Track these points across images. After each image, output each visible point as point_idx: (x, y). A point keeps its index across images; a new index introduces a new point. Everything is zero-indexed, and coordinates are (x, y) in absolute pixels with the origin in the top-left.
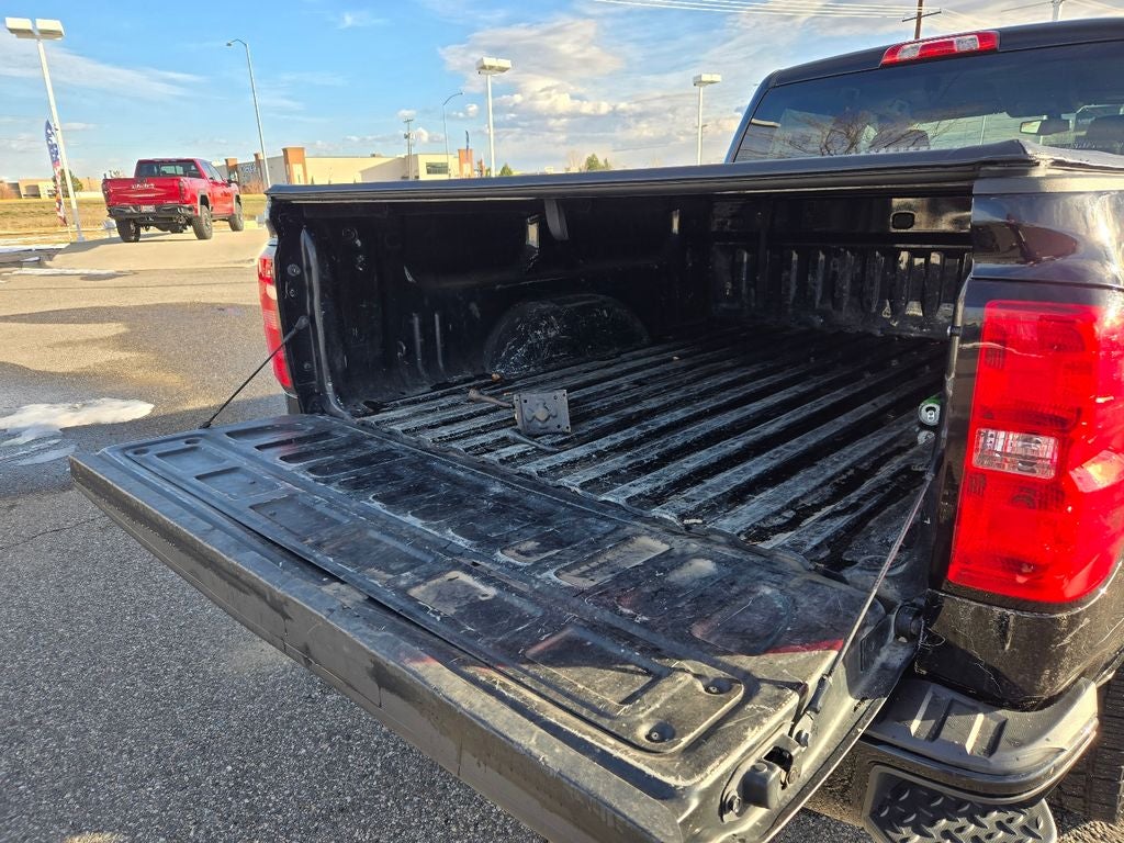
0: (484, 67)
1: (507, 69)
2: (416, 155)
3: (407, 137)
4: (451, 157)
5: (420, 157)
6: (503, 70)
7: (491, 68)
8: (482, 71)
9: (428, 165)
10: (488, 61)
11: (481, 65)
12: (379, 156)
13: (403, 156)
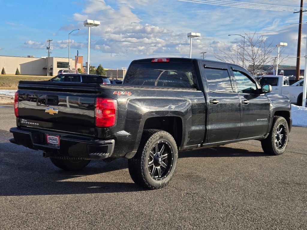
0: (87, 24)
1: (98, 25)
2: (52, 58)
3: (48, 48)
4: (71, 60)
5: (54, 59)
6: (96, 25)
7: (91, 24)
8: (86, 25)
9: (58, 63)
10: (89, 21)
11: (85, 23)
12: (32, 57)
13: (45, 58)
